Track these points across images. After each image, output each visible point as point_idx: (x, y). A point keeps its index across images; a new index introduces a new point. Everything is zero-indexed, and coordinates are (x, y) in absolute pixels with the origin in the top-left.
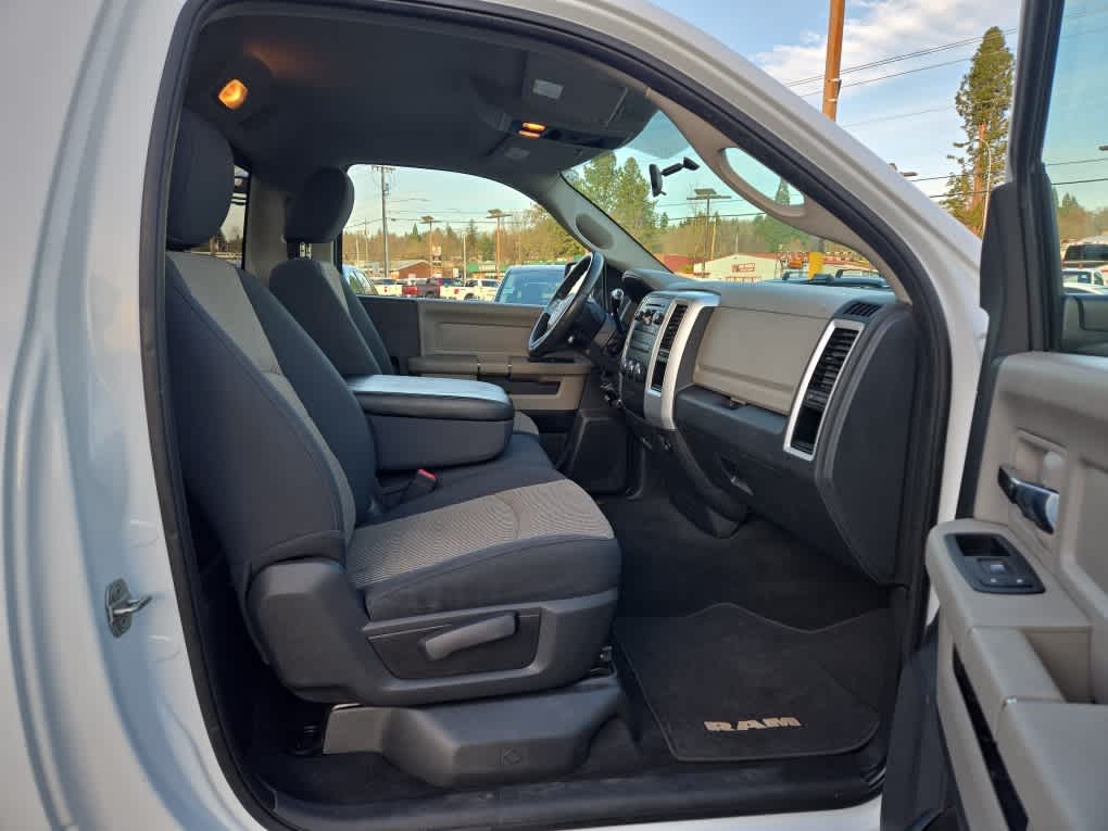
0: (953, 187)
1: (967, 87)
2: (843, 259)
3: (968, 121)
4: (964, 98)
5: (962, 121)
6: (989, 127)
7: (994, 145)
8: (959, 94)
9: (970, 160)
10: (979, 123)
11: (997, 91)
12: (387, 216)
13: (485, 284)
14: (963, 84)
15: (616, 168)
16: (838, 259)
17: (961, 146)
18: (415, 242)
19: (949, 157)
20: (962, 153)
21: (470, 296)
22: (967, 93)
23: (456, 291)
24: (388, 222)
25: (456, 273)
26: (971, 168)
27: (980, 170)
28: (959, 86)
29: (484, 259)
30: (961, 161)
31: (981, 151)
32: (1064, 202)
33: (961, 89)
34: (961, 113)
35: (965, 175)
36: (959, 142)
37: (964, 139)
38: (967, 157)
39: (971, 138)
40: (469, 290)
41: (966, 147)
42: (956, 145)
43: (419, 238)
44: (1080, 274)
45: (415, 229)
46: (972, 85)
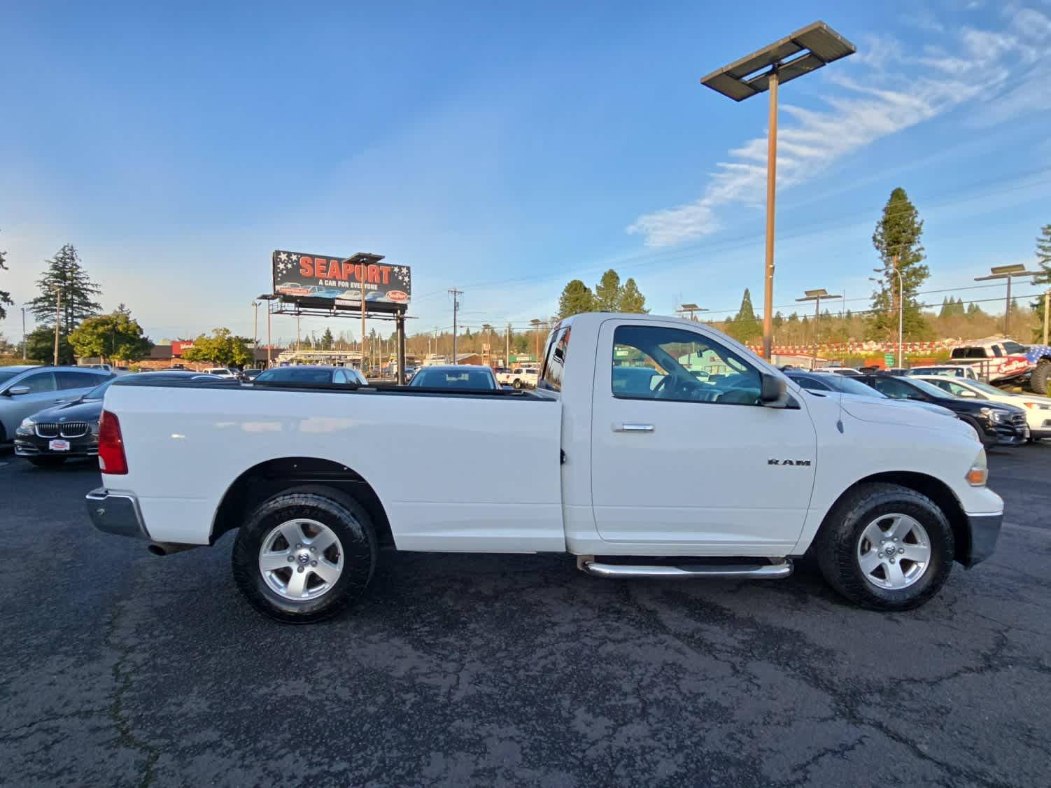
0: (875, 301)
1: (881, 230)
2: (795, 352)
3: (883, 253)
4: (879, 238)
5: (879, 253)
6: (900, 258)
7: (905, 270)
8: (875, 235)
9: (887, 281)
10: (892, 254)
11: (904, 232)
12: (457, 324)
13: (528, 371)
14: (877, 227)
15: (620, 286)
16: (792, 352)
17: (879, 271)
18: (468, 340)
19: (871, 279)
20: (881, 276)
21: (517, 380)
22: (881, 234)
23: (508, 377)
24: (458, 328)
25: (501, 363)
26: (889, 287)
27: (896, 288)
28: (875, 229)
29: (519, 352)
30: (880, 282)
31: (895, 275)
32: (969, 310)
33: (877, 230)
34: (877, 248)
35: (885, 292)
36: (878, 268)
37: (882, 266)
38: (885, 279)
39: (887, 265)
40: (517, 376)
41: (884, 272)
42: (876, 270)
43: (471, 337)
44: (957, 369)
45: (468, 331)
46: (884, 228)
